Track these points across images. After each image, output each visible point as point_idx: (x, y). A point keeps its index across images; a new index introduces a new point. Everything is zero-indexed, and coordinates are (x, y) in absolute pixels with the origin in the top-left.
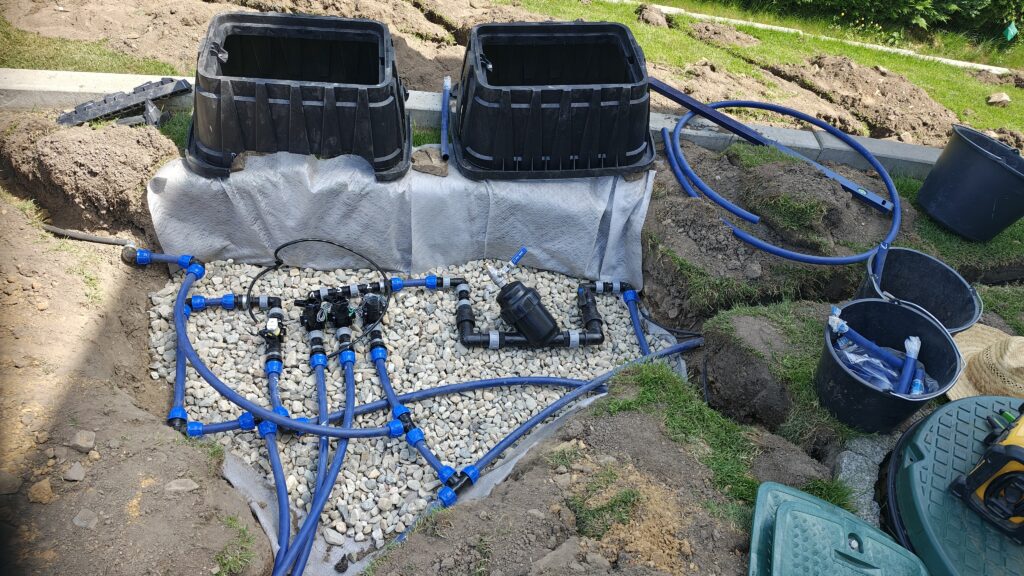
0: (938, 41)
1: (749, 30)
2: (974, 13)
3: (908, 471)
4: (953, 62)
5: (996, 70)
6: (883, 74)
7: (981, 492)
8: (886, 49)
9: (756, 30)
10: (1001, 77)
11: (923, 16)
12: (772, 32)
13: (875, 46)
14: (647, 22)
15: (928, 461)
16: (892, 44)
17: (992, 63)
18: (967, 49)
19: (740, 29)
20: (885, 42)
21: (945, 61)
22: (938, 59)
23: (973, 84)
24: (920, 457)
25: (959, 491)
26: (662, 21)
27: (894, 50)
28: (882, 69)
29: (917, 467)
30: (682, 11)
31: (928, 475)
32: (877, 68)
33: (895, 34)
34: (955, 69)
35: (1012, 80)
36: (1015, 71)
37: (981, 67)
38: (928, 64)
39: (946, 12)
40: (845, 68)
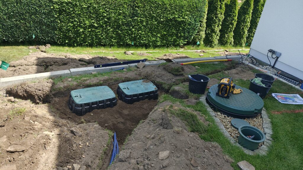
0: (186, 47)
1: (149, 53)
2: (191, 41)
3: (210, 95)
4: (190, 51)
5: (199, 51)
6: (179, 54)
7: (220, 93)
8: (177, 51)
9: (150, 52)
10: (200, 52)
11: (181, 43)
12: (154, 52)
13: (174, 51)
14: (127, 54)
15: (212, 93)
16: (178, 50)
17: (198, 50)
18: (192, 48)
19: (147, 53)
20: (176, 50)
21: (189, 51)
22: (187, 51)
23: (196, 54)
24: (210, 93)
25: (217, 94)
26: (131, 54)
27: (179, 51)
28: (178, 54)
29: (210, 94)
30: (134, 52)
31: (212, 95)
32: (177, 54)
33: (178, 48)
34: (191, 52)
35: (202, 52)
36: (202, 50)
37: (196, 51)
38: (186, 52)
39: (186, 42)
40: (171, 55)
